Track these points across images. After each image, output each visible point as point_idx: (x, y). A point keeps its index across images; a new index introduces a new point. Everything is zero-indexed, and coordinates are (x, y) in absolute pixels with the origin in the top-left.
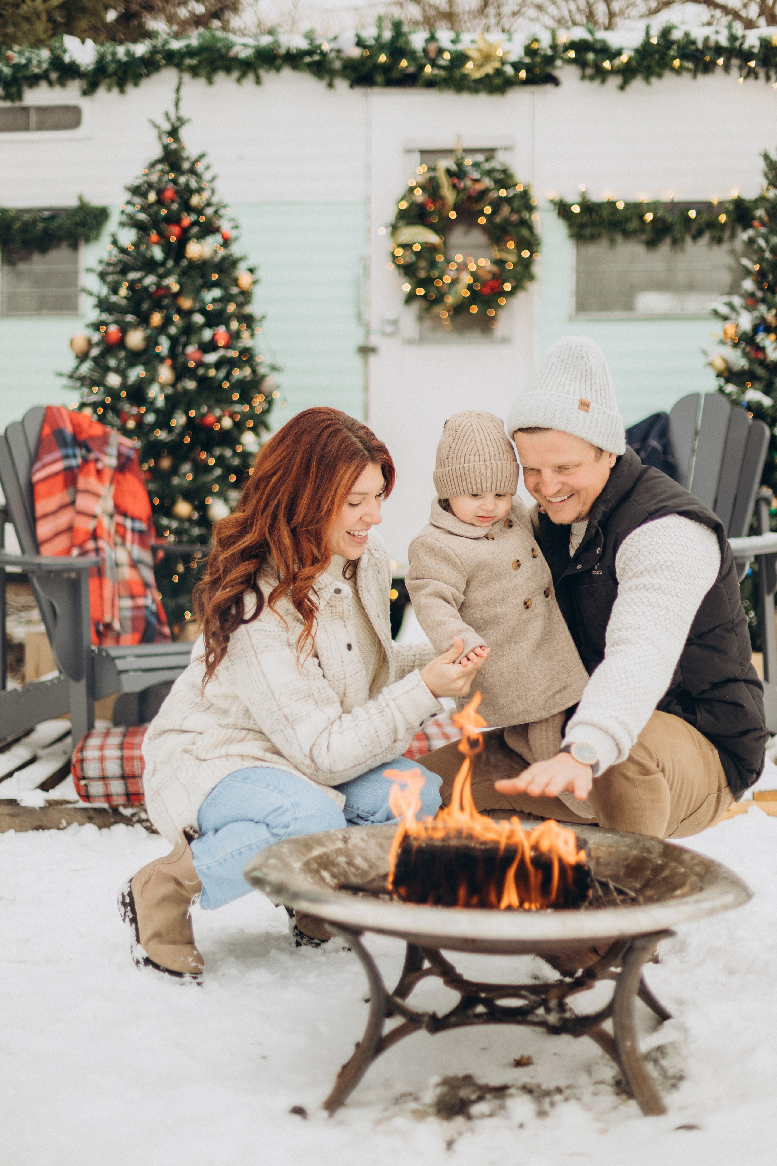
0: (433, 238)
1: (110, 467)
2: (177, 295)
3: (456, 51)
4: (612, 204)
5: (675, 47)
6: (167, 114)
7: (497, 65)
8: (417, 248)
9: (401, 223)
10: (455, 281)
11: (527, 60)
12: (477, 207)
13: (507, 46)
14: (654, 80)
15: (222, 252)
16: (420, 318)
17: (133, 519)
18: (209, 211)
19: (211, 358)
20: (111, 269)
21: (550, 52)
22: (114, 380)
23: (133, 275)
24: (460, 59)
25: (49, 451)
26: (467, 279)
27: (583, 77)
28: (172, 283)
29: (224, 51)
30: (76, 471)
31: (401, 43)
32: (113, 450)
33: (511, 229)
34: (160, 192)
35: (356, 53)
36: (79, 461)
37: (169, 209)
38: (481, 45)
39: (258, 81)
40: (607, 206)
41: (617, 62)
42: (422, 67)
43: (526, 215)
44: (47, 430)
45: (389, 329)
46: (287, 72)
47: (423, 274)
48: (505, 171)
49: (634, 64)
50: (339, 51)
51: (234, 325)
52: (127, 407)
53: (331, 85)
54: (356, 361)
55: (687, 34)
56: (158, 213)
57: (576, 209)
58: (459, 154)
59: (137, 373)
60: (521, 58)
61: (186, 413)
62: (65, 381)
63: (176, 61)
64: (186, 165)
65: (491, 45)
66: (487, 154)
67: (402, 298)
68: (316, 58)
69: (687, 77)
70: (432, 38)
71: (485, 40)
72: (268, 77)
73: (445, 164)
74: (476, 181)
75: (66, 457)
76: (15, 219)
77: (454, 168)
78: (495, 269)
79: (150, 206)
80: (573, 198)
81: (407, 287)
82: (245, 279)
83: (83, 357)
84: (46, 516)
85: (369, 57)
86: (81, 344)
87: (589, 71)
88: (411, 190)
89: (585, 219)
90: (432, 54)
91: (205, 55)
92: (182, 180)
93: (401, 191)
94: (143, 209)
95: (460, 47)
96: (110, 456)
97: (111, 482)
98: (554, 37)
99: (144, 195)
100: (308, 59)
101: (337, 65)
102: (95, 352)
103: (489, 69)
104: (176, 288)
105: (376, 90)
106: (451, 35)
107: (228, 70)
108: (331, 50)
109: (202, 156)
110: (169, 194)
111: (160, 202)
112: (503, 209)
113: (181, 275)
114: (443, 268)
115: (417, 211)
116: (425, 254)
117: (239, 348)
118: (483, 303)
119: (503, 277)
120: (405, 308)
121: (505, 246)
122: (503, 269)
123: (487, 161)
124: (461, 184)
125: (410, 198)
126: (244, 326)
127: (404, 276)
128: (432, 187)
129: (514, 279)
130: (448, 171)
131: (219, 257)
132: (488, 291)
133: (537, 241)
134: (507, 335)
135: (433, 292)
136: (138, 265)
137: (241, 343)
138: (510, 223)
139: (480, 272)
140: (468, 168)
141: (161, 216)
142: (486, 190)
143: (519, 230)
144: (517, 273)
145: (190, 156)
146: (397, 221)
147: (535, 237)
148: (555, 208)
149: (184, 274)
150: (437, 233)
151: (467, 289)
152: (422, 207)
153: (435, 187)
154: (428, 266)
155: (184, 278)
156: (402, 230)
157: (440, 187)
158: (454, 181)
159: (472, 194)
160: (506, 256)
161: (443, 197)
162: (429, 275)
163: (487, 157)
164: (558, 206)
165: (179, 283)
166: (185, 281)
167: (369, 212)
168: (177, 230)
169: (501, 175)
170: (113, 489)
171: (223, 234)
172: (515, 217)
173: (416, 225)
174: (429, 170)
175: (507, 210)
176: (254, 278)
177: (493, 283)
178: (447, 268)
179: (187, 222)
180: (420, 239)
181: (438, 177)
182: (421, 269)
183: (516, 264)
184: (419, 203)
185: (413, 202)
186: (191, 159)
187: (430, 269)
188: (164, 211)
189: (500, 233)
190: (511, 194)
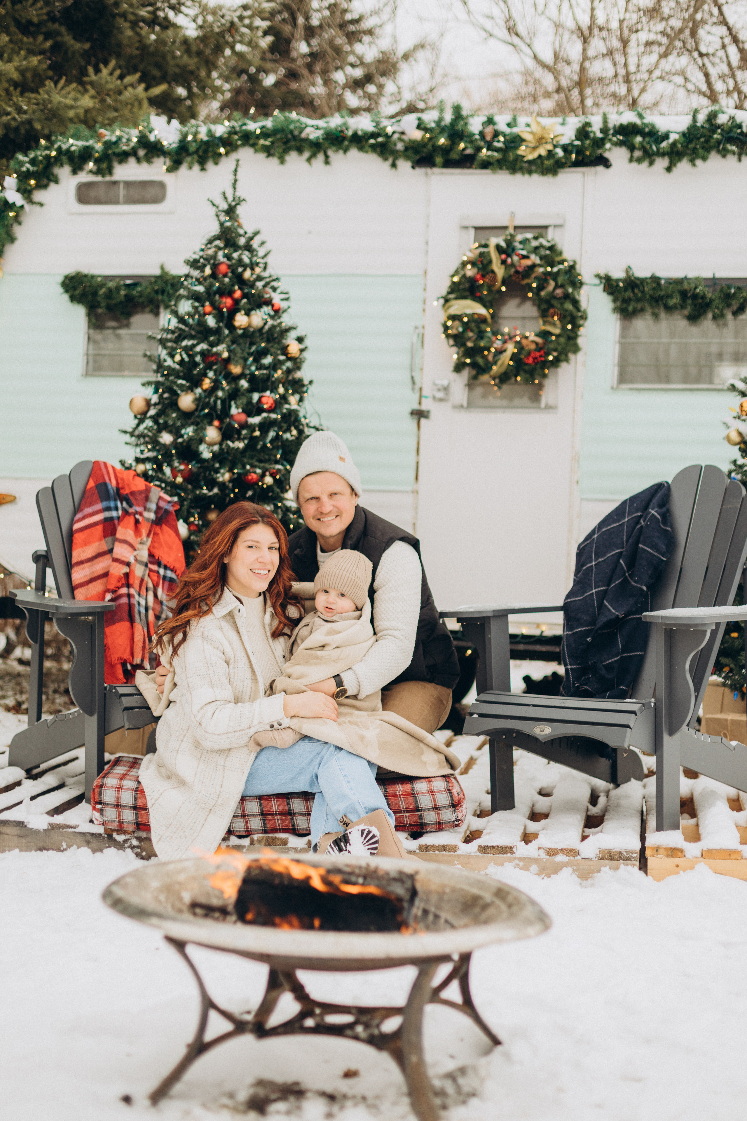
0: (481, 310)
1: (148, 520)
2: (228, 361)
3: (511, 134)
4: (655, 279)
5: (719, 131)
6: (224, 194)
7: (550, 147)
8: (466, 319)
9: (452, 296)
10: (500, 352)
11: (577, 143)
12: (525, 282)
13: (559, 129)
14: (699, 162)
15: (270, 322)
16: (470, 385)
17: (166, 568)
18: (260, 284)
19: (255, 420)
20: (170, 336)
21: (599, 135)
22: (166, 438)
23: (187, 343)
24: (515, 141)
25: (91, 504)
26: (511, 349)
27: (631, 160)
28: (222, 350)
29: (296, 133)
30: (116, 522)
31: (460, 126)
32: (152, 505)
33: (555, 303)
34: (215, 267)
35: (417, 135)
36: (120, 512)
37: (222, 283)
38: (534, 128)
39: (327, 162)
40: (649, 281)
41: (664, 144)
42: (479, 149)
43: (570, 290)
44: (92, 484)
45: (440, 395)
46: (354, 153)
47: (470, 344)
48: (552, 248)
49: (679, 146)
50: (403, 133)
51: (281, 390)
52: (176, 464)
53: (394, 165)
54: (411, 423)
55: (732, 118)
56: (211, 285)
57: (621, 284)
58: (511, 231)
59: (189, 431)
60: (573, 141)
61: (231, 470)
62: (127, 438)
63: (251, 142)
64: (242, 241)
65: (544, 128)
66: (536, 232)
67: (451, 366)
68: (380, 139)
69: (731, 160)
70: (490, 121)
71: (538, 123)
72: (336, 157)
73: (496, 240)
74: (524, 257)
75: (108, 509)
76: (102, 285)
77: (503, 244)
78: (539, 340)
79: (205, 279)
80: (618, 274)
81: (455, 357)
82: (294, 348)
83: (141, 417)
84: (81, 563)
85: (430, 139)
86: (140, 405)
87: (637, 154)
88: (464, 264)
89: (628, 294)
90: (488, 138)
91: (279, 136)
92: (235, 255)
93: (455, 265)
94: (199, 282)
95: (515, 130)
96: (149, 510)
97: (148, 535)
98: (605, 121)
99: (202, 268)
100: (372, 141)
101: (400, 146)
102: (152, 412)
103: (542, 151)
104: (225, 355)
105: (436, 170)
106: (508, 118)
107: (300, 150)
108: (394, 133)
109: (256, 233)
110: (223, 268)
111: (214, 276)
112: (548, 283)
113: (229, 343)
114: (489, 338)
115: (467, 285)
116: (473, 325)
117: (285, 411)
118: (526, 372)
119: (546, 348)
120: (455, 375)
121: (550, 319)
122: (546, 341)
123: (536, 238)
124: (509, 260)
125: (462, 273)
126: (290, 391)
127: (453, 346)
128: (482, 262)
129: (555, 350)
130: (498, 247)
131: (267, 327)
132: (530, 361)
133: (580, 314)
134: (551, 402)
135: (480, 361)
136: (193, 333)
137: (287, 406)
138: (555, 298)
139: (524, 342)
140: (517, 244)
141: (215, 288)
142: (534, 266)
143: (562, 304)
144: (559, 344)
145: (246, 233)
146: (449, 293)
147: (579, 310)
148: (601, 282)
149: (233, 342)
150: (485, 306)
151: (511, 359)
152: (472, 281)
153: (485, 262)
154: (475, 337)
155: (234, 346)
156: (453, 302)
157: (490, 262)
158: (503, 256)
159: (520, 269)
160: (549, 328)
161: (493, 272)
162: (475, 345)
163: (536, 235)
164: (604, 281)
165: (229, 351)
166: (234, 349)
167: (425, 285)
168: (228, 302)
169: (548, 252)
170: (150, 540)
171: (273, 306)
172: (559, 292)
173: (465, 298)
174: (481, 246)
175: (552, 284)
176: (302, 346)
177: (538, 354)
178: (494, 338)
179: (238, 294)
180: (469, 311)
181: (489, 253)
182: (469, 339)
183: (558, 336)
184: (470, 277)
185: (464, 276)
186: (247, 236)
187: (476, 339)
188: (217, 284)
189: (544, 306)
190: (555, 269)
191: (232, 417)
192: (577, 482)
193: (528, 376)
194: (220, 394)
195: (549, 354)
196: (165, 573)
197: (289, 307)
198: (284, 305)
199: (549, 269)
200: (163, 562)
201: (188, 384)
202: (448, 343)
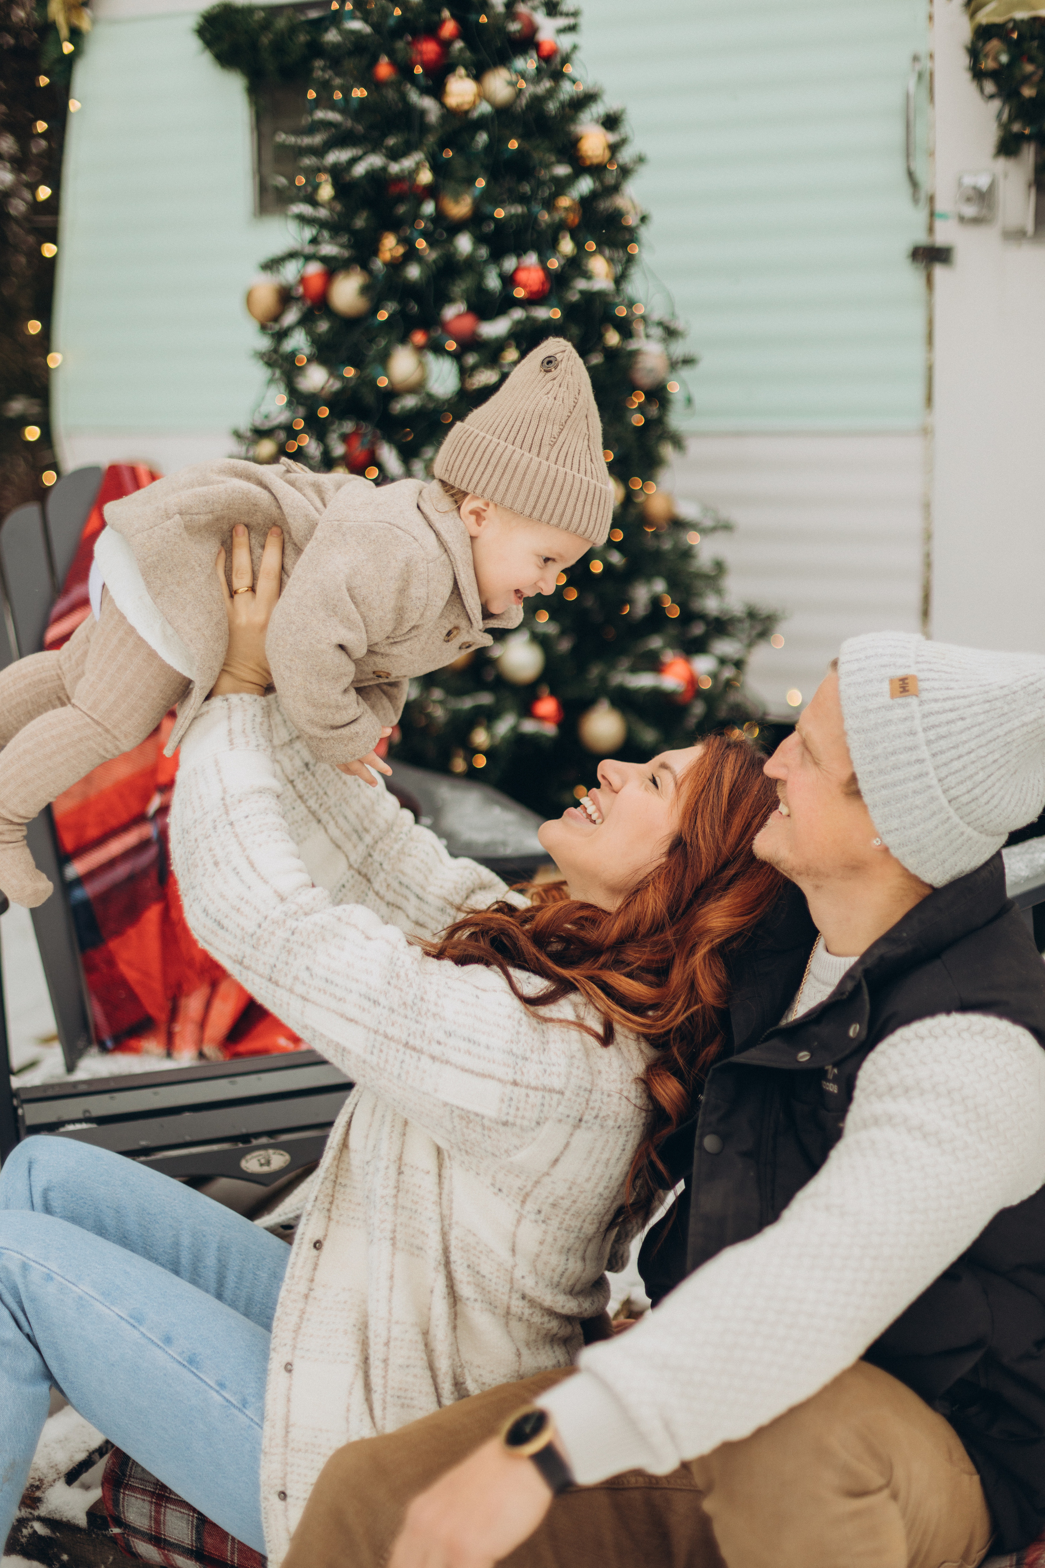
2: (432, 192)
8: (1014, 34)
15: (531, 91)
16: (1040, 186)
19: (497, 327)
22: (317, 379)
23: (336, 156)
28: (417, 168)
44: (95, 523)
45: (973, 209)
47: (1028, 92)
51: (567, 246)
54: (912, 279)
56: (385, 13)
67: (988, 145)
81: (997, 122)
82: (594, 143)
86: (268, 302)
94: (361, 8)
102: (291, 317)
104: (424, 177)
113: (436, 148)
116: (1035, 44)
117: (574, 297)
120: (1002, 164)
126: (591, 246)
127: (992, 97)
131: (524, 101)
136: (360, 128)
137: (581, 284)
141: (391, 22)
149: (443, 144)
155: (449, 154)
165: (436, 168)
166: (448, 161)
168: (429, 49)
171: (537, 46)
176: (612, 138)
179: (449, 28)
180: (1023, 15)
182: (1026, 79)
187: (1042, 79)
188: (398, 12)
191: (443, 325)
194: (414, 272)
197: (575, 48)
198: (565, 42)
201: (346, 253)
202: (982, 90)
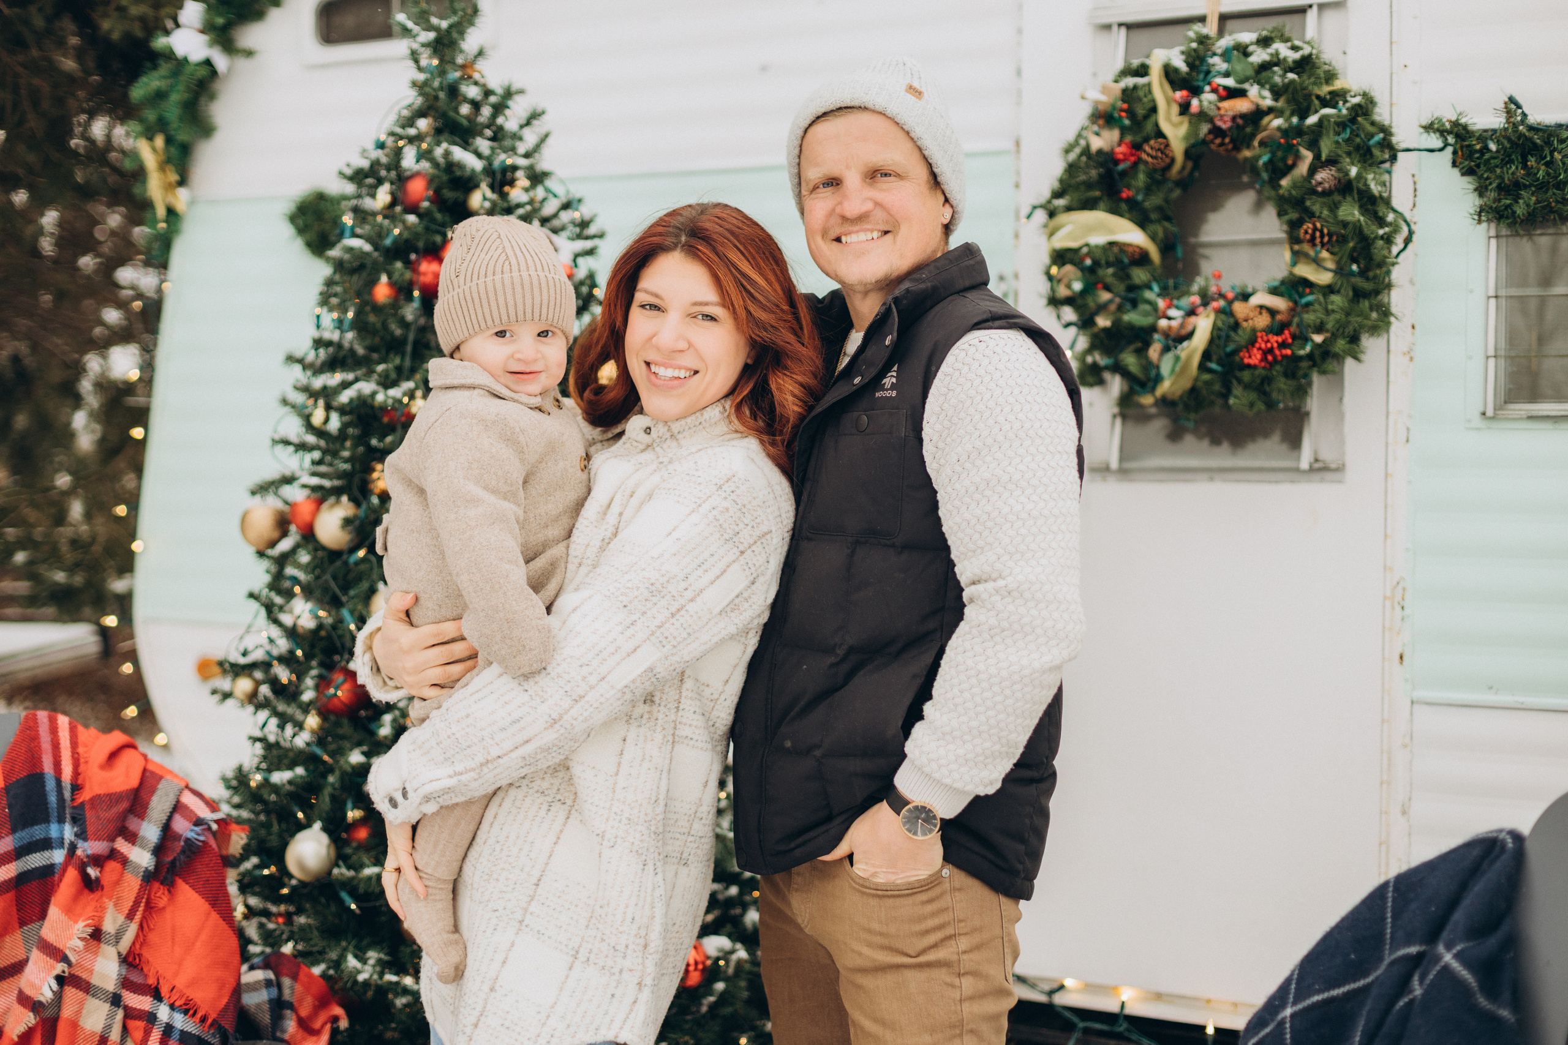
0: (1131, 235)
8: (1088, 262)
9: (1061, 202)
10: (1178, 338)
12: (1240, 155)
26: (1204, 329)
32: (150, 832)
33: (1315, 205)
34: (398, 186)
37: (406, 226)
43: (1354, 171)
47: (1103, 322)
48: (1305, 64)
56: (388, 232)
57: (1493, 147)
58: (1207, 27)
66: (1267, 26)
73: (1168, 55)
74: (1232, 93)
77: (1180, 63)
78: (1280, 303)
79: (375, 218)
80: (1485, 118)
89: (1515, 171)
94: (361, 225)
97: (130, 916)
109: (508, 94)
110: (415, 187)
111: (393, 209)
112: (1298, 157)
114: (1154, 305)
115: (1094, 173)
116: (1109, 272)
118: (1247, 387)
119: (1296, 320)
121: (1306, 248)
122: (1296, 303)
123: (1265, 42)
124: (1195, 102)
125: (1083, 143)
127: (1068, 325)
128: (1131, 114)
129: (1319, 329)
130: (1169, 73)
132: (1255, 358)
133: (1381, 232)
134: (1328, 455)
135: (1130, 360)
138: (1313, 192)
139: (1240, 309)
140: (1216, 60)
141: (388, 242)
142: (1257, 115)
143: (1334, 208)
144: (1328, 312)
145: (488, 93)
146: (1057, 195)
147: (1381, 222)
148: (1446, 145)
150: (1142, 223)
151: (1206, 355)
152: (1105, 159)
153: (1140, 111)
154: (1118, 300)
156: (1063, 218)
157: (1154, 110)
158: (1179, 95)
159: (1224, 126)
160: (1304, 271)
161: (1160, 134)
162: (1114, 323)
163: (1265, 33)
164: (1451, 139)
167: (1018, 173)
168: (428, 271)
169: (1291, 76)
170: (133, 929)
172: (1323, 176)
173: (1088, 205)
174: (1127, 72)
175: (1308, 156)
177: (1275, 339)
178: (1161, 303)
180: (1098, 239)
181: (1149, 85)
182: (1102, 308)
183: (1329, 290)
184: (1100, 152)
185: (1086, 151)
186: (493, 99)
187: (1120, 309)
188: (396, 231)
189: (1294, 215)
190: (1312, 120)
192: (1401, 657)
193: (1253, 396)
195: (1306, 339)
196: (171, 1017)
199: (1295, 120)
200: (164, 991)
202: (1059, 317)
